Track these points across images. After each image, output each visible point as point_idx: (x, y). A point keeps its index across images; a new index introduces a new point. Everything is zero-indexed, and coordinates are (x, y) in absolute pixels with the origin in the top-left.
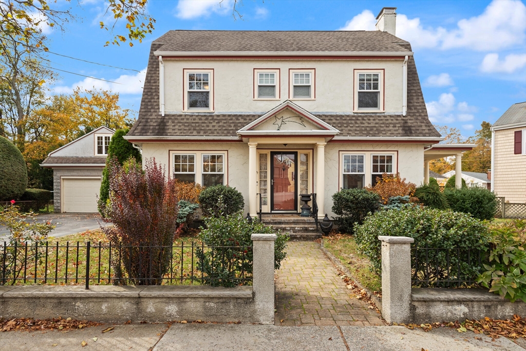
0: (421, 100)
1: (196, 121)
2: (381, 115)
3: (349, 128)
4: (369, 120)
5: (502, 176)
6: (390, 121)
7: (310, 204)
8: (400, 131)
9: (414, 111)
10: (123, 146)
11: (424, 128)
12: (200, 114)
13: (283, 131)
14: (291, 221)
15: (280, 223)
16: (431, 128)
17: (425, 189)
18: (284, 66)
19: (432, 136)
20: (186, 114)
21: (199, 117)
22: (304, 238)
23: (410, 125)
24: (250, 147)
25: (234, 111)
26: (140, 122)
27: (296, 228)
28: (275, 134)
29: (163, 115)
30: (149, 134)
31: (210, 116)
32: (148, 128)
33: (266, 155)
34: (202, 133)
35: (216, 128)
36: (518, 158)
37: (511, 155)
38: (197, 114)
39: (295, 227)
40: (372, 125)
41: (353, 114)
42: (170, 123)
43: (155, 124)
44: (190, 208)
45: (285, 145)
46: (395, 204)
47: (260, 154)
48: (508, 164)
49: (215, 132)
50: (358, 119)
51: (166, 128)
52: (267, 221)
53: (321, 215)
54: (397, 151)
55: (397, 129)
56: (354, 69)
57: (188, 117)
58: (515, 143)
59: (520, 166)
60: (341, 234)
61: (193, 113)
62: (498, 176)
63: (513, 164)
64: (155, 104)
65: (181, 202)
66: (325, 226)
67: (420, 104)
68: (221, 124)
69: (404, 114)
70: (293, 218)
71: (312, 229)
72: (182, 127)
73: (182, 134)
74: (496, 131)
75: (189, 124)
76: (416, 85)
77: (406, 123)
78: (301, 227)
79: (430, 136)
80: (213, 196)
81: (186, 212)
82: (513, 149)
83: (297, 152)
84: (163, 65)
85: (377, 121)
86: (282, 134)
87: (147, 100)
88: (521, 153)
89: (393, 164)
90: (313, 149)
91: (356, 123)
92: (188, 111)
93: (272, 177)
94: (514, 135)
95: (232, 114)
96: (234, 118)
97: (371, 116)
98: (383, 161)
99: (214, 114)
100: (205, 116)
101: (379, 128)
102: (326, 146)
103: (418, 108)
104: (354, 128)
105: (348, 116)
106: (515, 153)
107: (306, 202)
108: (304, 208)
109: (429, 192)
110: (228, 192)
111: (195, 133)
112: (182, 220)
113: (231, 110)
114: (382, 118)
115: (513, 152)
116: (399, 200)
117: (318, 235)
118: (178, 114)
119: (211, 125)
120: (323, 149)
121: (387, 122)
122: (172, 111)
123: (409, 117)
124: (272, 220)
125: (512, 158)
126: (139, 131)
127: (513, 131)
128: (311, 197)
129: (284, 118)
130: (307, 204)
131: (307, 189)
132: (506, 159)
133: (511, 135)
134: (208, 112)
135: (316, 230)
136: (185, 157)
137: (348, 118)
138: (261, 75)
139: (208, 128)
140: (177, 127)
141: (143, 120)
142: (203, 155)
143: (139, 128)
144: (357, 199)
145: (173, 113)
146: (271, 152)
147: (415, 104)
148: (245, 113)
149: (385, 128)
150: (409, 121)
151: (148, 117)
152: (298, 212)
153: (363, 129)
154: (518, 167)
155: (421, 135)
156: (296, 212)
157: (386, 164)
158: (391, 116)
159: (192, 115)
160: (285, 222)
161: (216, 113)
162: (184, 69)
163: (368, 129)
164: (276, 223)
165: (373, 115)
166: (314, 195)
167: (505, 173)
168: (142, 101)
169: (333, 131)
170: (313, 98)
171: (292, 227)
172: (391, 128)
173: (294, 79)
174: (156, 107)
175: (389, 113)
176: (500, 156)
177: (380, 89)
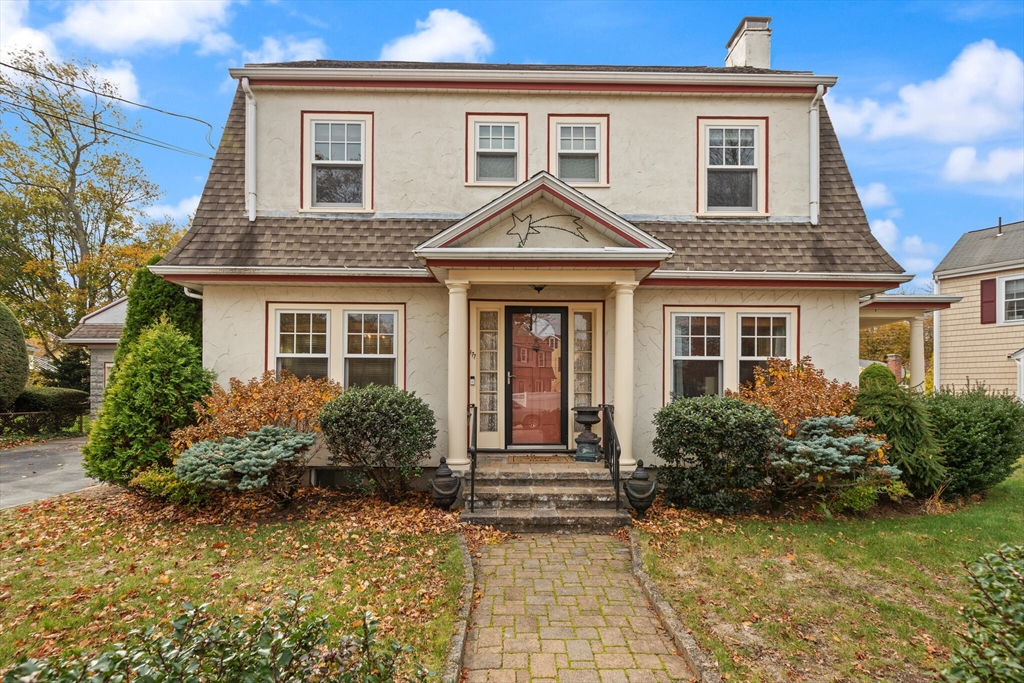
0: (848, 192)
1: (330, 233)
2: (760, 222)
3: (688, 251)
4: (734, 233)
5: (956, 366)
6: (782, 237)
7: (598, 430)
8: (808, 260)
9: (835, 214)
10: (161, 292)
11: (862, 252)
12: (339, 218)
13: (531, 250)
14: (552, 478)
15: (524, 482)
16: (878, 252)
17: (877, 397)
18: (538, 109)
19: (884, 271)
20: (309, 216)
21: (338, 224)
22: (584, 526)
23: (829, 245)
24: (451, 290)
25: (420, 211)
26: (196, 234)
27: (565, 498)
28: (512, 257)
29: (252, 219)
30: (212, 261)
31: (364, 221)
32: (214, 247)
33: (495, 314)
34: (341, 260)
35: (376, 249)
36: (989, 331)
37: (974, 326)
38: (334, 218)
39: (562, 495)
40: (742, 245)
41: (696, 220)
42: (267, 237)
43: (232, 240)
44: (286, 447)
45: (539, 288)
46: (819, 436)
47: (482, 313)
48: (968, 343)
49: (373, 258)
50: (707, 233)
51: (255, 247)
52: (492, 477)
53: (627, 463)
54: (799, 307)
55: (801, 254)
56: (699, 118)
57: (312, 224)
58: (982, 302)
59: (992, 347)
60: (677, 508)
61: (325, 214)
62: (948, 366)
63: (978, 343)
64: (236, 194)
65: (266, 431)
66: (637, 492)
67: (849, 199)
68: (387, 240)
69: (815, 221)
70: (555, 469)
71: (604, 499)
72: (296, 247)
73: (294, 263)
74: (941, 280)
75: (313, 240)
76: (834, 159)
77: (820, 240)
78: (575, 495)
79: (878, 271)
80: (348, 415)
81: (268, 461)
82: (979, 315)
83: (567, 308)
84: (253, 101)
85: (752, 237)
86: (529, 257)
87: (217, 186)
88: (995, 322)
89: (788, 337)
90: (604, 302)
91: (704, 240)
92: (311, 209)
93: (509, 367)
94: (979, 287)
95: (416, 217)
96: (419, 227)
97: (738, 226)
98: (764, 330)
99: (374, 217)
100: (352, 221)
101: (759, 252)
102: (637, 291)
103: (844, 208)
104: (700, 252)
105: (685, 225)
106: (982, 323)
107: (588, 425)
108: (583, 439)
109: (889, 405)
110: (391, 403)
111: (324, 260)
112: (255, 483)
113: (413, 210)
114: (765, 229)
115: (979, 320)
116: (829, 427)
117: (623, 519)
118: (288, 216)
119: (364, 242)
120: (631, 297)
121: (775, 239)
122: (274, 209)
123: (825, 229)
124: (505, 474)
125: (977, 332)
126: (190, 253)
127: (978, 281)
128: (600, 414)
129: (534, 219)
130: (590, 429)
131: (590, 395)
132: (963, 333)
133: (975, 287)
134: (359, 214)
135: (616, 504)
136: (303, 319)
137: (685, 230)
138: (484, 129)
139: (355, 250)
140: (282, 246)
141: (204, 230)
142: (346, 313)
143: (192, 247)
144: (723, 425)
145: (277, 216)
146: (506, 307)
147: (837, 200)
148: (445, 215)
149: (772, 252)
150: (826, 238)
151: (215, 222)
152: (570, 448)
153: (722, 254)
154: (988, 348)
155: (857, 268)
156: (564, 447)
157: (771, 337)
158: (783, 226)
159: (322, 220)
160: (537, 481)
161: (378, 216)
162: (303, 112)
163: (732, 254)
164: (512, 482)
165: (742, 222)
166: (608, 411)
167: (962, 360)
168: (207, 188)
169: (657, 250)
170: (603, 182)
171: (553, 495)
172: (785, 252)
173: (559, 138)
174: (238, 201)
175: (778, 219)
176: (952, 328)
177: (758, 163)
